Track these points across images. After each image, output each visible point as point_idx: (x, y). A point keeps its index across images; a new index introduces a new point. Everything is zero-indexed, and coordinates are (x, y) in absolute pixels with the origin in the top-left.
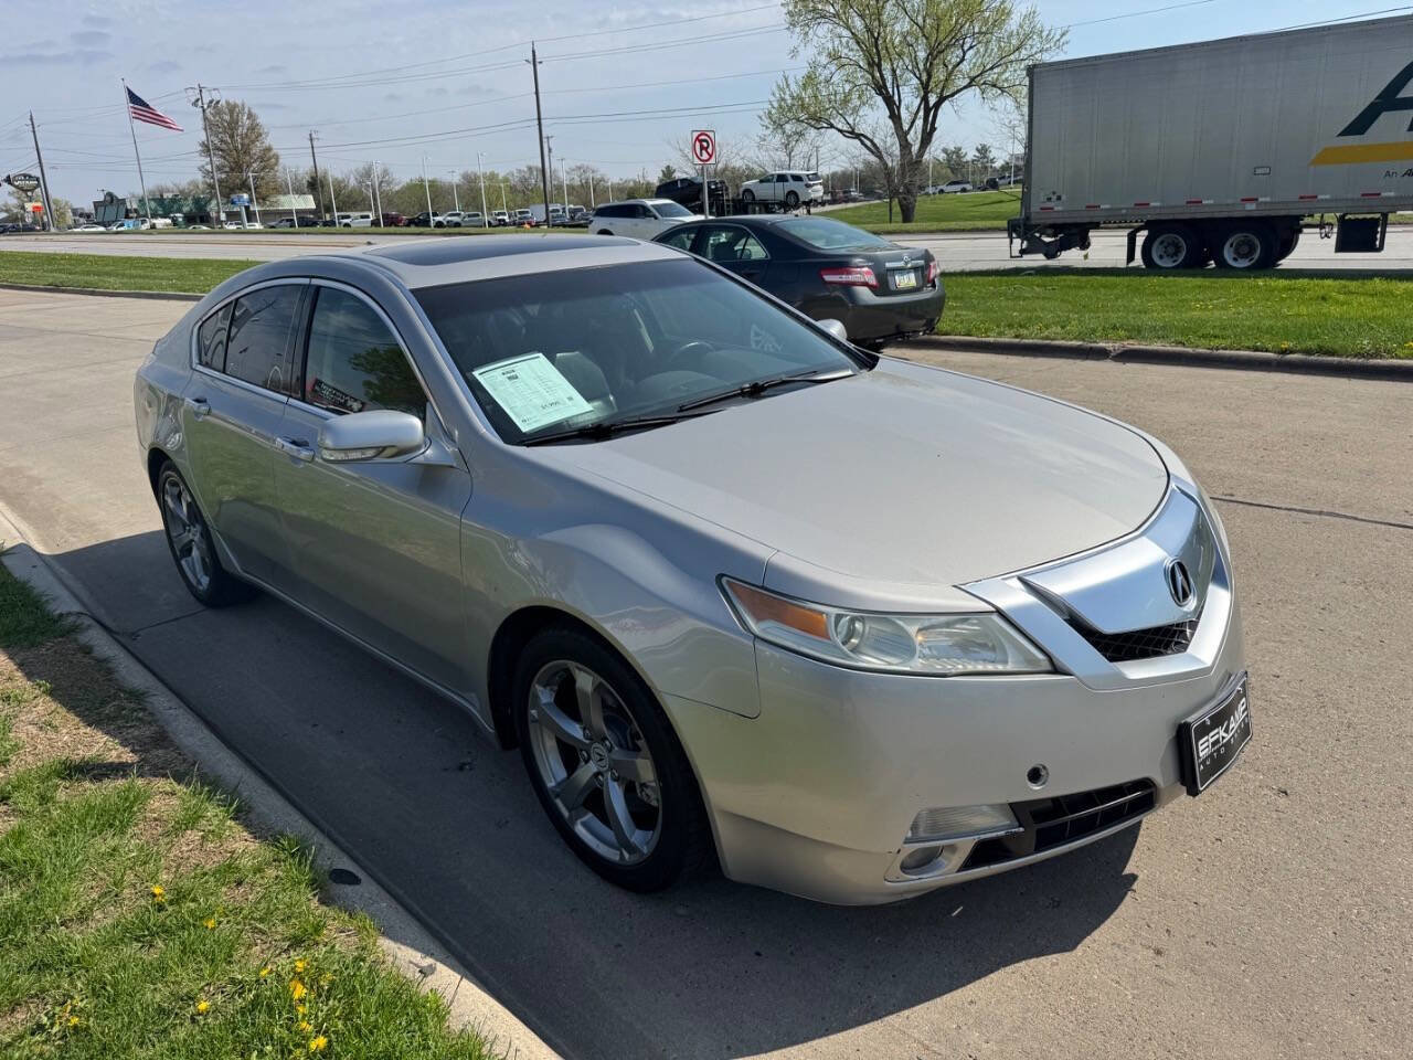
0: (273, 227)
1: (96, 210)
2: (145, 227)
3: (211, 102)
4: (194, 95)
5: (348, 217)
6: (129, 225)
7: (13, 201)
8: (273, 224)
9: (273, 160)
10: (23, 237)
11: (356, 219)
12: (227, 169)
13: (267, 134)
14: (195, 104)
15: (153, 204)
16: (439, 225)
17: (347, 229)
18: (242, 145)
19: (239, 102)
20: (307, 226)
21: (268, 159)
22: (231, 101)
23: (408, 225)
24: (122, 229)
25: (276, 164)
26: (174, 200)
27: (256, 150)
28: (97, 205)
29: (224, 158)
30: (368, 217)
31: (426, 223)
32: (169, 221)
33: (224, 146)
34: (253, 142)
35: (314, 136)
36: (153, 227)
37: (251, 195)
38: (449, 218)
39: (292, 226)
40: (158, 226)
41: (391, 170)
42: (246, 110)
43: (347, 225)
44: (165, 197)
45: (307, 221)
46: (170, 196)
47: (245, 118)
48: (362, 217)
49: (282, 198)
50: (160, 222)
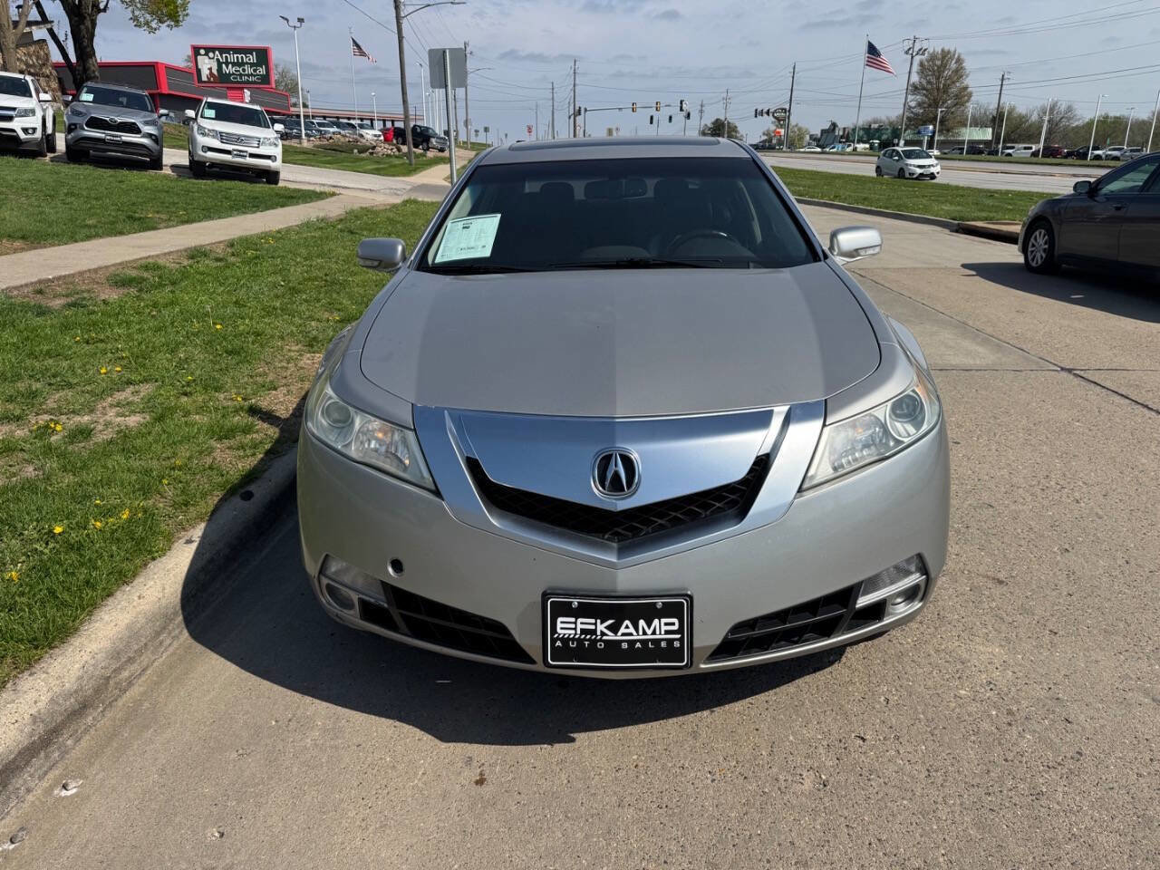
0: (945, 153)
1: (822, 135)
2: (849, 150)
3: (920, 50)
4: (908, 45)
5: (1013, 148)
6: (839, 147)
7: (773, 128)
8: (946, 151)
9: (966, 98)
10: (767, 154)
11: (1019, 151)
12: (925, 105)
13: (967, 76)
14: (907, 53)
15: (861, 133)
16: (1098, 157)
17: (1009, 158)
18: (944, 85)
19: (952, 50)
20: (974, 154)
21: (963, 96)
22: (946, 49)
23: (1066, 157)
24: (834, 150)
25: (968, 101)
26: (878, 130)
27: (953, 90)
28: (823, 132)
29: (926, 96)
30: (1031, 148)
31: (1083, 156)
32: (867, 146)
33: (929, 87)
34: (953, 82)
35: (1006, 76)
36: (855, 149)
37: (935, 127)
38: (1109, 153)
39: (962, 153)
40: (858, 150)
41: (1075, 107)
42: (956, 56)
43: (1009, 155)
44: (872, 126)
45: (976, 150)
46: (876, 126)
47: (954, 62)
48: (1025, 148)
49: (963, 130)
50: (861, 147)
